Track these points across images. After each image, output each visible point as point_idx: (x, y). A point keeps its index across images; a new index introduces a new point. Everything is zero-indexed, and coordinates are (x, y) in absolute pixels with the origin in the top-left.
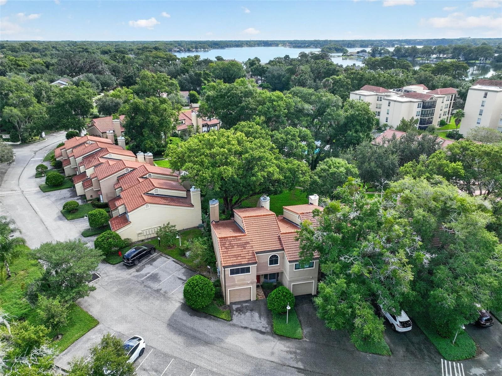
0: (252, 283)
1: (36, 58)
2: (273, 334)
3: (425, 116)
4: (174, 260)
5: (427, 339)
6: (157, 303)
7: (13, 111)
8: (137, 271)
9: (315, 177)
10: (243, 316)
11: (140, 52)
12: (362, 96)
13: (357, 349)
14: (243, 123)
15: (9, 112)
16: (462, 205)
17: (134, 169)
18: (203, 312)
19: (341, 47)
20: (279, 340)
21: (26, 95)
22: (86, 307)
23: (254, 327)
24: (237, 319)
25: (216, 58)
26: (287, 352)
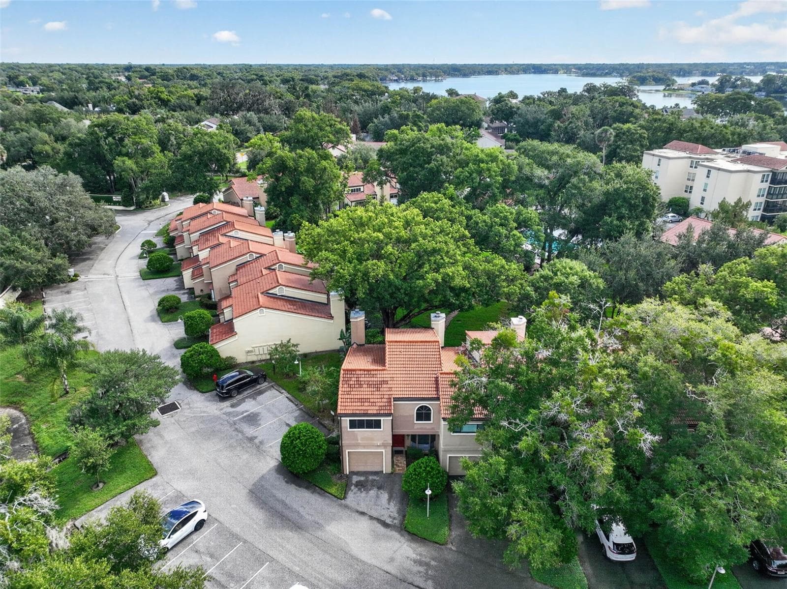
0: (384, 446)
1: (192, 89)
2: (401, 530)
3: (775, 197)
4: (289, 396)
5: (659, 579)
6: (245, 456)
7: (126, 162)
8: (232, 406)
9: (528, 288)
10: (363, 494)
11: (337, 80)
12: (662, 160)
13: (532, 577)
14: (425, 195)
15: (121, 164)
16: (724, 355)
17: (262, 255)
18: (306, 481)
19: (665, 75)
20: (408, 540)
21: (146, 142)
22: (148, 450)
23: (375, 515)
24: (354, 498)
25: (447, 91)
26: (415, 561)
